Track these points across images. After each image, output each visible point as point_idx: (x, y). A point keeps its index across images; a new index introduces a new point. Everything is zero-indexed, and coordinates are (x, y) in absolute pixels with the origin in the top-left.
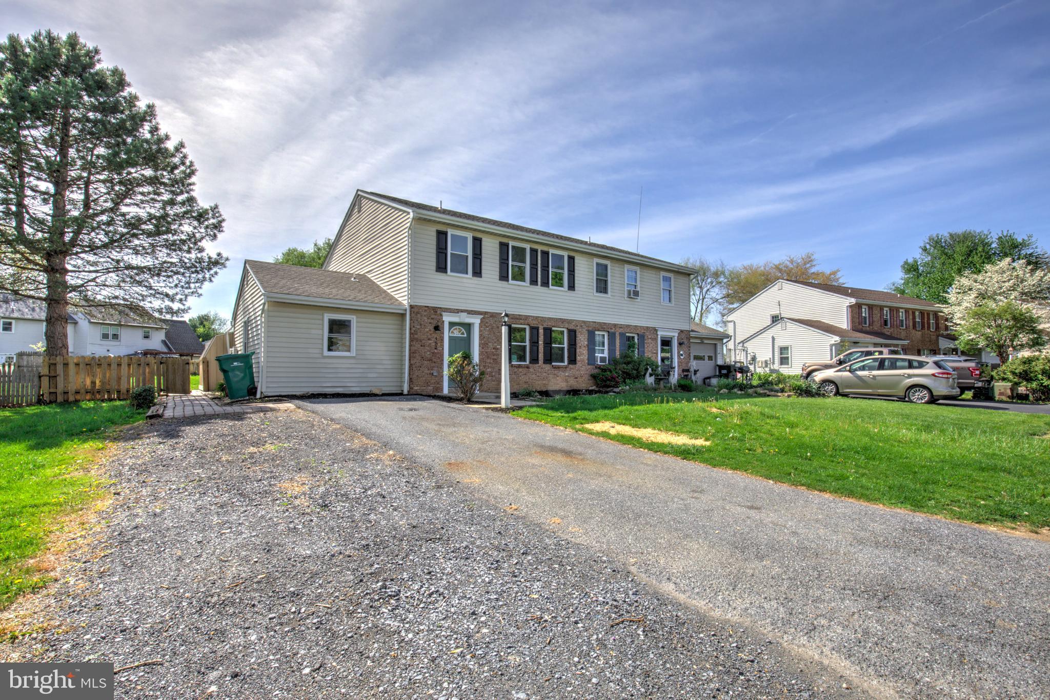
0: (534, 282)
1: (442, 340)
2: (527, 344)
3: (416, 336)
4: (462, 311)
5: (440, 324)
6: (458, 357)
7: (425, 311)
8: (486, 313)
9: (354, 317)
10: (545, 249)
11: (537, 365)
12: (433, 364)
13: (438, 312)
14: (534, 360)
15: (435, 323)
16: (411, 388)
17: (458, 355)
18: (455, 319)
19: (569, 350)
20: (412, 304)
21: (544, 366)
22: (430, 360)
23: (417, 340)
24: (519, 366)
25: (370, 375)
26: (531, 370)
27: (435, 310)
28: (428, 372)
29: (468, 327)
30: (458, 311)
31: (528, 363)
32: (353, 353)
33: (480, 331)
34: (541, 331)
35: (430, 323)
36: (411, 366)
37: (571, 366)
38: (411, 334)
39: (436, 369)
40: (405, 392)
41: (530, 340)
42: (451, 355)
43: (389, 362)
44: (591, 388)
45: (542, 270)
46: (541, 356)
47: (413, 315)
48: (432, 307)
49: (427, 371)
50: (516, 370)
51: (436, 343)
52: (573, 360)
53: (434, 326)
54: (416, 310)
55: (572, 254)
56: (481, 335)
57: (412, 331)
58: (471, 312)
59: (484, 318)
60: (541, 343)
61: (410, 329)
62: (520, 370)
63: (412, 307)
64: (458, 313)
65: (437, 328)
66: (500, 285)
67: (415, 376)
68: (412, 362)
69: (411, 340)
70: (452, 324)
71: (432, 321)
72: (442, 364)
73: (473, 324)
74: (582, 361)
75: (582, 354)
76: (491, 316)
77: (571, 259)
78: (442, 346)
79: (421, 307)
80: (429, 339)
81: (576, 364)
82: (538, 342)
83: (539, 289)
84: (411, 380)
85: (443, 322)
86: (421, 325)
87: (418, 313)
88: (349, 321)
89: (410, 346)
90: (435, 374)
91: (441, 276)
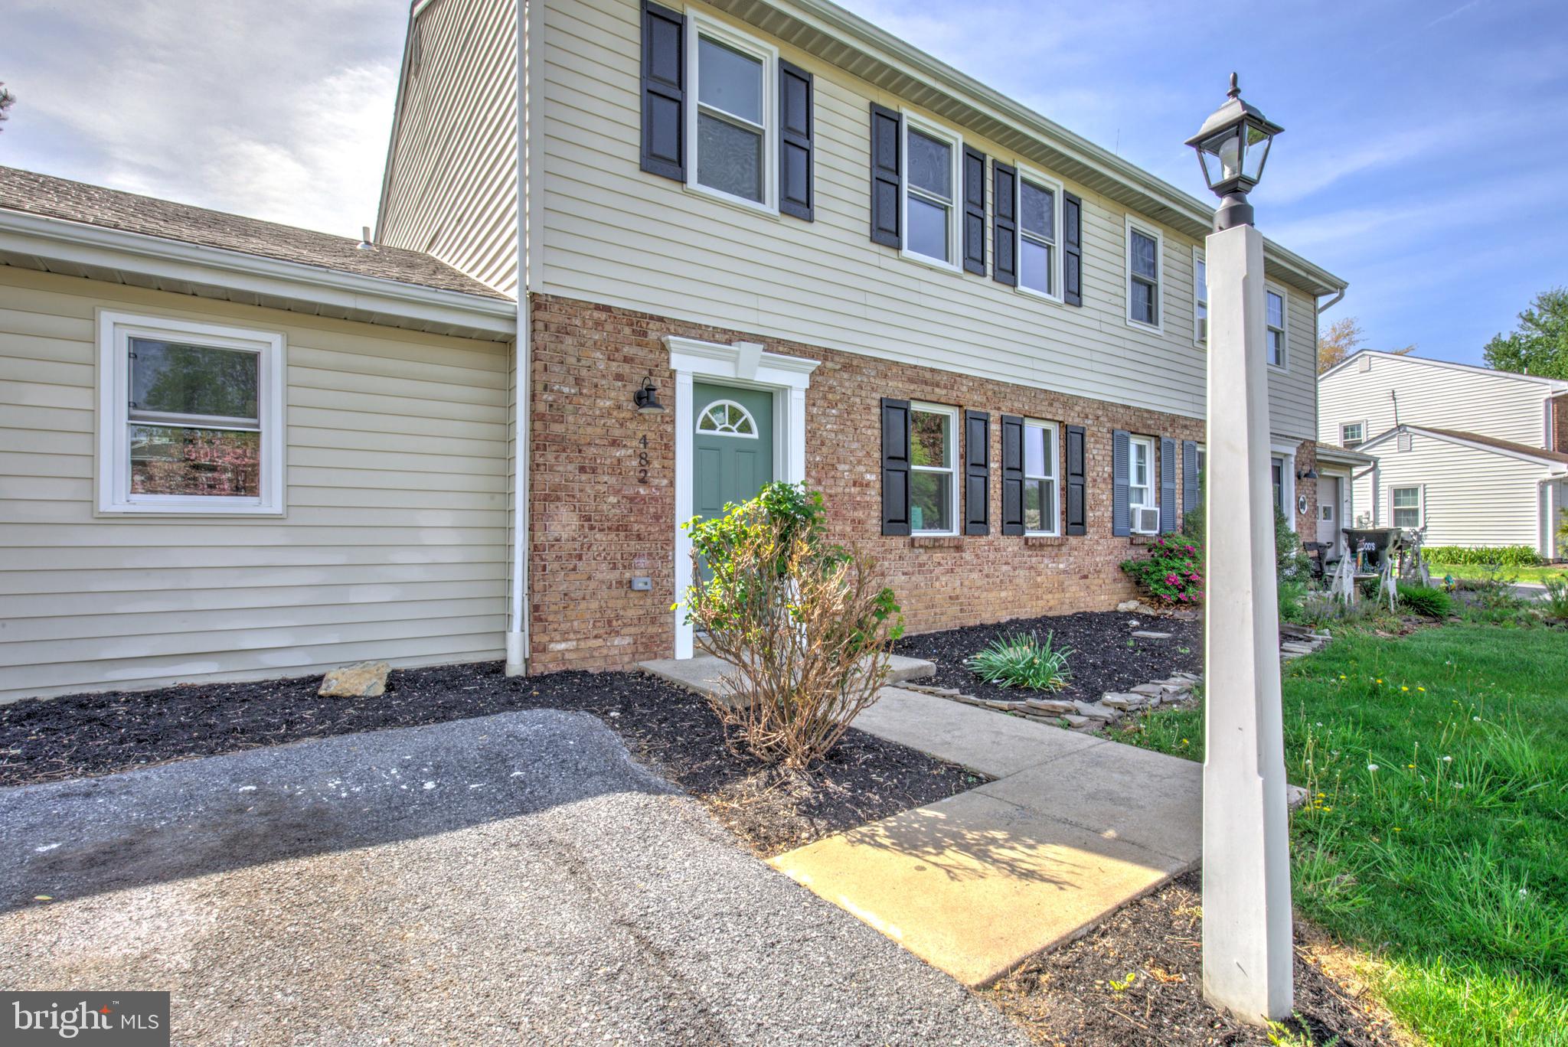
0: (974, 263)
1: (668, 447)
2: (954, 468)
3: (557, 428)
4: (743, 337)
5: (657, 383)
6: (751, 518)
7: (598, 325)
8: (826, 354)
9: (276, 340)
10: (1005, 157)
11: (983, 540)
12: (634, 546)
13: (653, 336)
14: (975, 524)
15: (637, 378)
16: (537, 648)
17: (749, 506)
18: (719, 367)
19: (1065, 490)
20: (540, 290)
21: (1004, 541)
22: (621, 527)
23: (562, 444)
24: (936, 545)
25: (356, 596)
26: (968, 556)
27: (639, 323)
28: (614, 576)
29: (766, 399)
30: (731, 337)
31: (956, 532)
32: (271, 498)
33: (810, 418)
34: (995, 428)
35: (619, 377)
36: (535, 550)
37: (1073, 541)
38: (535, 416)
39: (643, 562)
40: (515, 667)
41: (964, 456)
42: (706, 507)
43: (452, 538)
44: (1122, 607)
45: (998, 228)
46: (995, 507)
47: (543, 337)
48: (625, 313)
49: (604, 573)
50: (924, 558)
51: (644, 459)
52: (1076, 524)
53: (633, 388)
54: (555, 318)
55: (1076, 190)
56: (811, 435)
57: (541, 407)
58: (773, 345)
59: (820, 371)
60: (994, 465)
61: (533, 397)
62: (938, 556)
63: (537, 302)
64: (729, 342)
65: (644, 398)
66: (873, 259)
67: (552, 597)
68: (540, 538)
69: (537, 445)
70: (705, 388)
71: (626, 369)
72: (670, 542)
73: (784, 390)
74: (1099, 523)
75: (1099, 503)
76: (846, 367)
77: (1073, 203)
78: (669, 471)
79: (577, 306)
80: (614, 443)
81: (1084, 533)
82: (986, 465)
83: (985, 287)
84: (536, 614)
85: (672, 374)
86: (578, 381)
87: (564, 331)
88: (251, 359)
89: (534, 468)
90: (639, 585)
91: (658, 188)
